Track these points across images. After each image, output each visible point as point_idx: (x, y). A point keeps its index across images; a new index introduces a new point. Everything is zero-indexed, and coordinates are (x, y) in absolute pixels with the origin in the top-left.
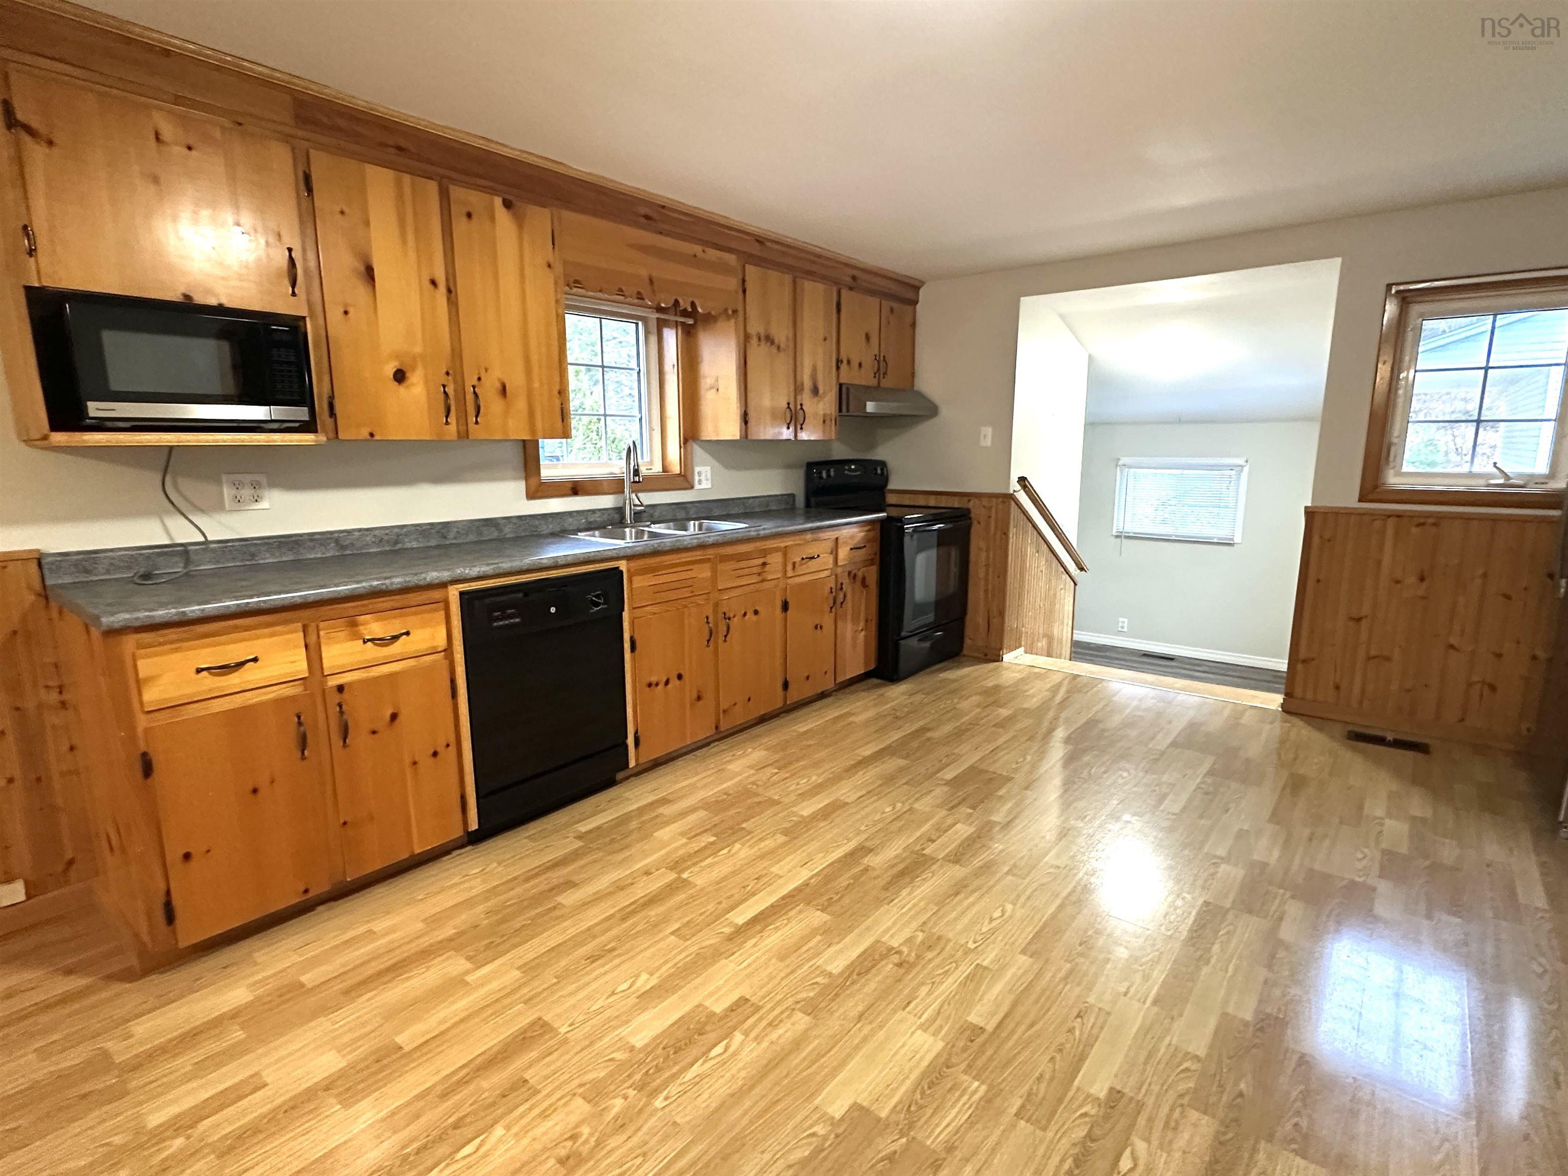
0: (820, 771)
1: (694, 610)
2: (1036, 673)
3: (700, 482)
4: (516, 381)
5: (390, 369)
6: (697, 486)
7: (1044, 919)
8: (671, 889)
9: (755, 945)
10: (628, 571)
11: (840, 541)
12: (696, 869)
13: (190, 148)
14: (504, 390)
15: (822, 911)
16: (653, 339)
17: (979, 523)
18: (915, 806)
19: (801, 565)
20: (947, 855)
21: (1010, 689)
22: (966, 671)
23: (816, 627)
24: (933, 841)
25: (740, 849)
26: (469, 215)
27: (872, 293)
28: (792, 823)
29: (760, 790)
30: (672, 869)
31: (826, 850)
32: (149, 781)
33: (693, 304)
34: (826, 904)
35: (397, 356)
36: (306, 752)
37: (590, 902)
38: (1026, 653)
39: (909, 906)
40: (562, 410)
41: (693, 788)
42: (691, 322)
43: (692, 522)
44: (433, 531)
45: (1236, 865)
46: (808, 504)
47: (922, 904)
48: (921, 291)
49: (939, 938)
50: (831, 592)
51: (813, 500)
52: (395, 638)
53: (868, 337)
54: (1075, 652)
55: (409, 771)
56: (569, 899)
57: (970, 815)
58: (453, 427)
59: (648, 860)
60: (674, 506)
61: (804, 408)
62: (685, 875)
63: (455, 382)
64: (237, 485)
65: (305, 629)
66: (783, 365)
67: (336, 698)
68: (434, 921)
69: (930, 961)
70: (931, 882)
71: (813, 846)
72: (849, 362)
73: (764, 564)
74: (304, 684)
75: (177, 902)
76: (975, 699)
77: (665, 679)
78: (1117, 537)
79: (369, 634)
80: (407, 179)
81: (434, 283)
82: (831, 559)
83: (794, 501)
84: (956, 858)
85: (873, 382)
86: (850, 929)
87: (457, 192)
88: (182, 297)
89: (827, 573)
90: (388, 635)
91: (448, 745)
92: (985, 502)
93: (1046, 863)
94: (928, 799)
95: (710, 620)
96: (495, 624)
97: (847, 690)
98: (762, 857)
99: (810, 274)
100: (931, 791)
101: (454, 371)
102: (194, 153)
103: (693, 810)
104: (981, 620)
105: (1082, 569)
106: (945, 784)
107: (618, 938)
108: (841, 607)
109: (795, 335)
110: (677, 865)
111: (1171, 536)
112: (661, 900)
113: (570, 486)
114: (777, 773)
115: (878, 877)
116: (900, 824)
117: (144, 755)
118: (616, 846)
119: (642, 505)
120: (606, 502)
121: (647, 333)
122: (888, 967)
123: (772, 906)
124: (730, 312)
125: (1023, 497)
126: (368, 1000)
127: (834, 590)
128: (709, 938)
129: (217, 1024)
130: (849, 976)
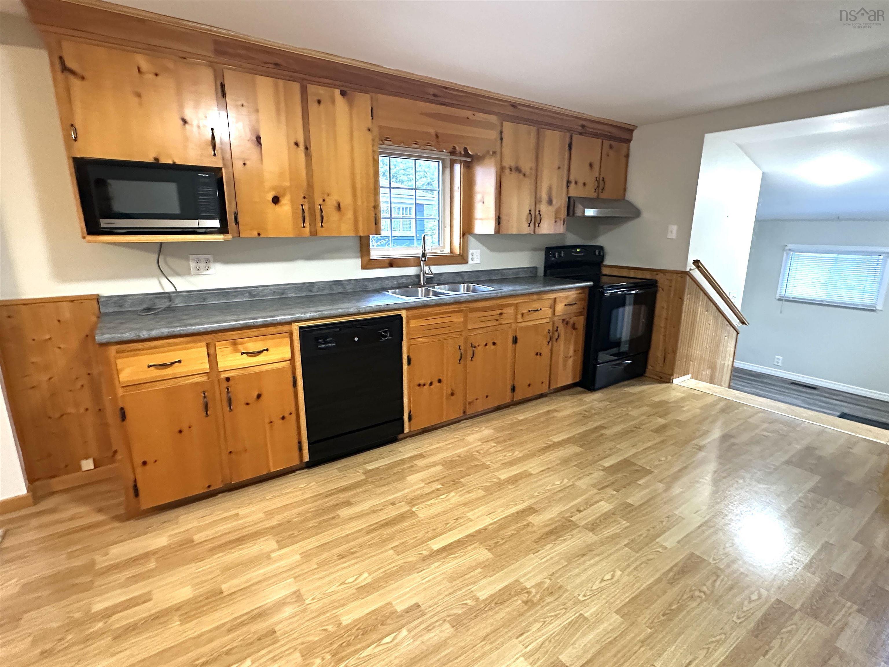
0: (522, 449)
1: (450, 341)
2: (694, 394)
3: (472, 259)
4: (347, 201)
5: (270, 197)
6: (470, 262)
7: (642, 588)
8: (402, 517)
9: (437, 567)
10: (407, 317)
11: (557, 300)
12: (421, 506)
13: (156, 75)
14: (339, 207)
15: (489, 550)
16: (448, 171)
17: (663, 290)
18: (576, 483)
19: (528, 315)
20: (586, 524)
21: (672, 405)
22: (645, 387)
23: (537, 354)
24: (580, 511)
25: (453, 496)
26: (319, 102)
27: (596, 135)
28: (493, 483)
29: (479, 458)
30: (408, 503)
31: (507, 506)
32: (125, 422)
33: (466, 150)
34: (493, 545)
35: (273, 188)
36: (208, 412)
37: (355, 517)
38: (692, 378)
39: (548, 557)
40: (375, 218)
41: (439, 450)
42: (469, 160)
43: (462, 285)
44: (304, 287)
45: (814, 573)
46: (545, 274)
47: (557, 558)
48: (634, 132)
49: (560, 587)
50: (549, 332)
51: (548, 271)
52: (260, 352)
53: (591, 165)
54: (734, 376)
55: (267, 427)
56: (345, 513)
57: (613, 495)
58: (307, 230)
59: (395, 496)
60: (453, 274)
61: (541, 213)
62: (414, 509)
63: (309, 202)
64: (198, 261)
65: (208, 346)
66: (527, 185)
67: (225, 384)
68: (269, 514)
69: (548, 604)
70: (569, 542)
71: (497, 503)
72: (576, 183)
73: (501, 314)
74: (208, 375)
75: (139, 485)
76: (645, 409)
77: (429, 382)
78: (779, 300)
79: (244, 349)
80: (281, 82)
81: (297, 144)
82: (550, 311)
83: (536, 272)
84: (592, 527)
85: (594, 195)
86: (502, 567)
87: (312, 88)
88: (153, 159)
89: (548, 320)
90: (255, 350)
91: (291, 414)
92: (668, 276)
93: (657, 543)
94: (587, 480)
95: (462, 348)
96: (320, 346)
97: (558, 394)
98: (465, 504)
99: (552, 126)
100: (591, 474)
101: (308, 197)
102: (159, 78)
103: (435, 464)
104: (660, 355)
105: (743, 323)
106: (603, 470)
107: (361, 546)
108: (556, 341)
109: (537, 166)
110: (412, 501)
111: (822, 301)
112: (393, 524)
113: (388, 262)
114: (494, 446)
115: (534, 532)
116: (561, 495)
117: (122, 409)
118: (382, 482)
119: (432, 274)
120: (411, 271)
121: (444, 167)
122: (518, 603)
123: (459, 541)
124: (491, 153)
125: (697, 275)
126: (219, 558)
127: (551, 331)
128: (412, 557)
129: (146, 556)
130: (489, 604)
